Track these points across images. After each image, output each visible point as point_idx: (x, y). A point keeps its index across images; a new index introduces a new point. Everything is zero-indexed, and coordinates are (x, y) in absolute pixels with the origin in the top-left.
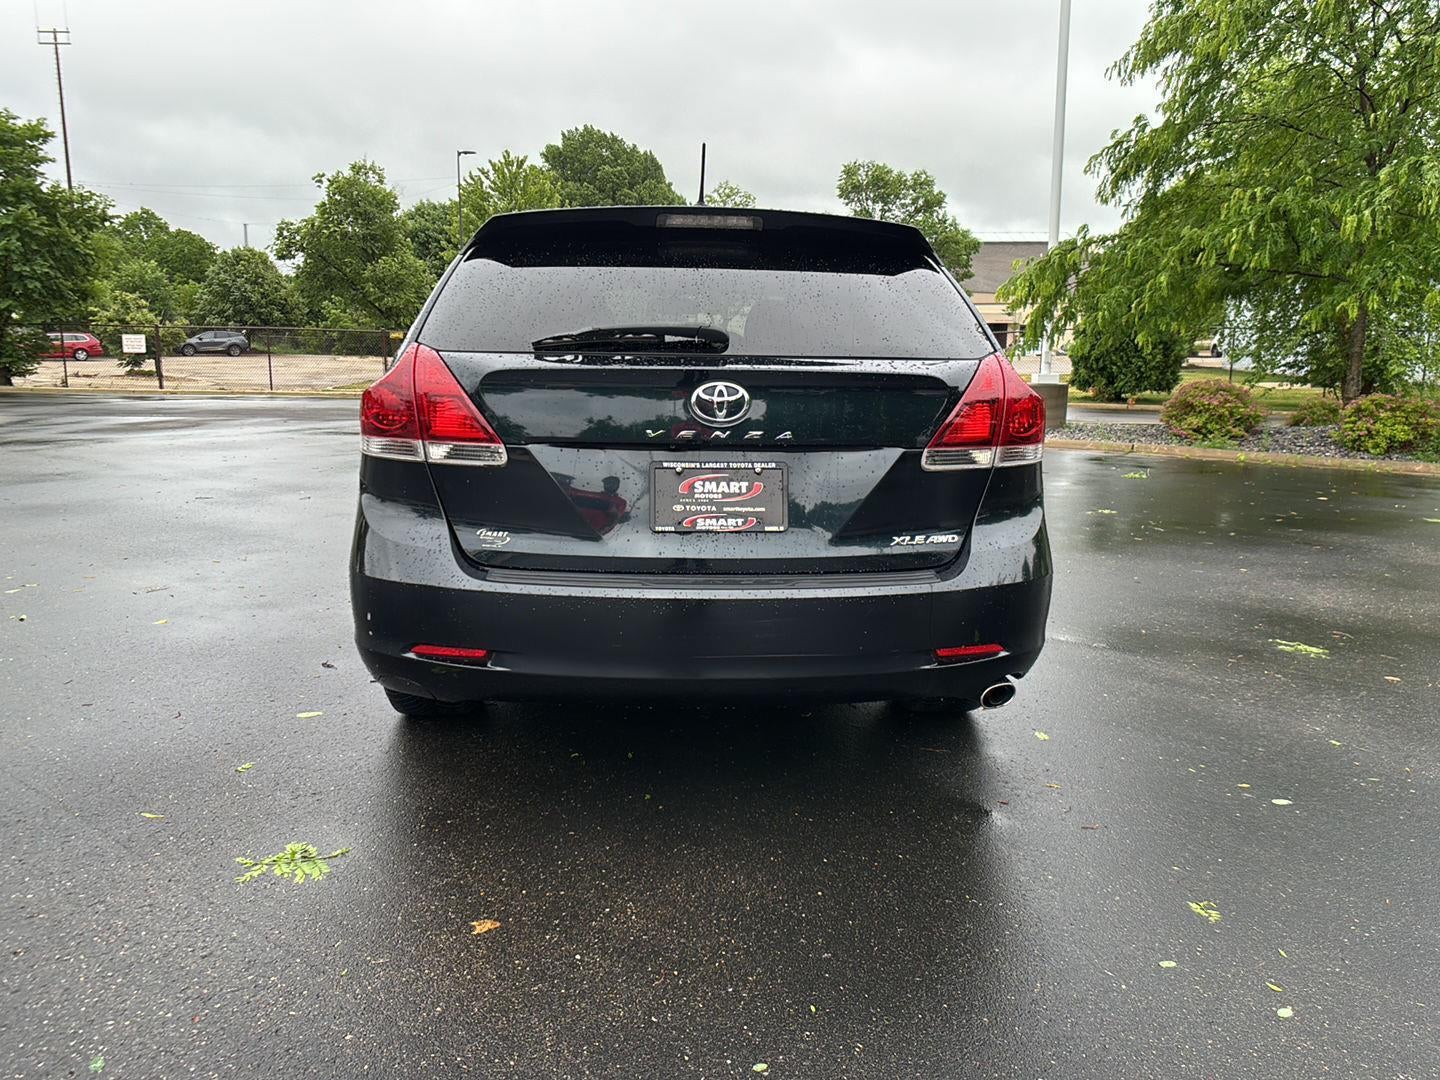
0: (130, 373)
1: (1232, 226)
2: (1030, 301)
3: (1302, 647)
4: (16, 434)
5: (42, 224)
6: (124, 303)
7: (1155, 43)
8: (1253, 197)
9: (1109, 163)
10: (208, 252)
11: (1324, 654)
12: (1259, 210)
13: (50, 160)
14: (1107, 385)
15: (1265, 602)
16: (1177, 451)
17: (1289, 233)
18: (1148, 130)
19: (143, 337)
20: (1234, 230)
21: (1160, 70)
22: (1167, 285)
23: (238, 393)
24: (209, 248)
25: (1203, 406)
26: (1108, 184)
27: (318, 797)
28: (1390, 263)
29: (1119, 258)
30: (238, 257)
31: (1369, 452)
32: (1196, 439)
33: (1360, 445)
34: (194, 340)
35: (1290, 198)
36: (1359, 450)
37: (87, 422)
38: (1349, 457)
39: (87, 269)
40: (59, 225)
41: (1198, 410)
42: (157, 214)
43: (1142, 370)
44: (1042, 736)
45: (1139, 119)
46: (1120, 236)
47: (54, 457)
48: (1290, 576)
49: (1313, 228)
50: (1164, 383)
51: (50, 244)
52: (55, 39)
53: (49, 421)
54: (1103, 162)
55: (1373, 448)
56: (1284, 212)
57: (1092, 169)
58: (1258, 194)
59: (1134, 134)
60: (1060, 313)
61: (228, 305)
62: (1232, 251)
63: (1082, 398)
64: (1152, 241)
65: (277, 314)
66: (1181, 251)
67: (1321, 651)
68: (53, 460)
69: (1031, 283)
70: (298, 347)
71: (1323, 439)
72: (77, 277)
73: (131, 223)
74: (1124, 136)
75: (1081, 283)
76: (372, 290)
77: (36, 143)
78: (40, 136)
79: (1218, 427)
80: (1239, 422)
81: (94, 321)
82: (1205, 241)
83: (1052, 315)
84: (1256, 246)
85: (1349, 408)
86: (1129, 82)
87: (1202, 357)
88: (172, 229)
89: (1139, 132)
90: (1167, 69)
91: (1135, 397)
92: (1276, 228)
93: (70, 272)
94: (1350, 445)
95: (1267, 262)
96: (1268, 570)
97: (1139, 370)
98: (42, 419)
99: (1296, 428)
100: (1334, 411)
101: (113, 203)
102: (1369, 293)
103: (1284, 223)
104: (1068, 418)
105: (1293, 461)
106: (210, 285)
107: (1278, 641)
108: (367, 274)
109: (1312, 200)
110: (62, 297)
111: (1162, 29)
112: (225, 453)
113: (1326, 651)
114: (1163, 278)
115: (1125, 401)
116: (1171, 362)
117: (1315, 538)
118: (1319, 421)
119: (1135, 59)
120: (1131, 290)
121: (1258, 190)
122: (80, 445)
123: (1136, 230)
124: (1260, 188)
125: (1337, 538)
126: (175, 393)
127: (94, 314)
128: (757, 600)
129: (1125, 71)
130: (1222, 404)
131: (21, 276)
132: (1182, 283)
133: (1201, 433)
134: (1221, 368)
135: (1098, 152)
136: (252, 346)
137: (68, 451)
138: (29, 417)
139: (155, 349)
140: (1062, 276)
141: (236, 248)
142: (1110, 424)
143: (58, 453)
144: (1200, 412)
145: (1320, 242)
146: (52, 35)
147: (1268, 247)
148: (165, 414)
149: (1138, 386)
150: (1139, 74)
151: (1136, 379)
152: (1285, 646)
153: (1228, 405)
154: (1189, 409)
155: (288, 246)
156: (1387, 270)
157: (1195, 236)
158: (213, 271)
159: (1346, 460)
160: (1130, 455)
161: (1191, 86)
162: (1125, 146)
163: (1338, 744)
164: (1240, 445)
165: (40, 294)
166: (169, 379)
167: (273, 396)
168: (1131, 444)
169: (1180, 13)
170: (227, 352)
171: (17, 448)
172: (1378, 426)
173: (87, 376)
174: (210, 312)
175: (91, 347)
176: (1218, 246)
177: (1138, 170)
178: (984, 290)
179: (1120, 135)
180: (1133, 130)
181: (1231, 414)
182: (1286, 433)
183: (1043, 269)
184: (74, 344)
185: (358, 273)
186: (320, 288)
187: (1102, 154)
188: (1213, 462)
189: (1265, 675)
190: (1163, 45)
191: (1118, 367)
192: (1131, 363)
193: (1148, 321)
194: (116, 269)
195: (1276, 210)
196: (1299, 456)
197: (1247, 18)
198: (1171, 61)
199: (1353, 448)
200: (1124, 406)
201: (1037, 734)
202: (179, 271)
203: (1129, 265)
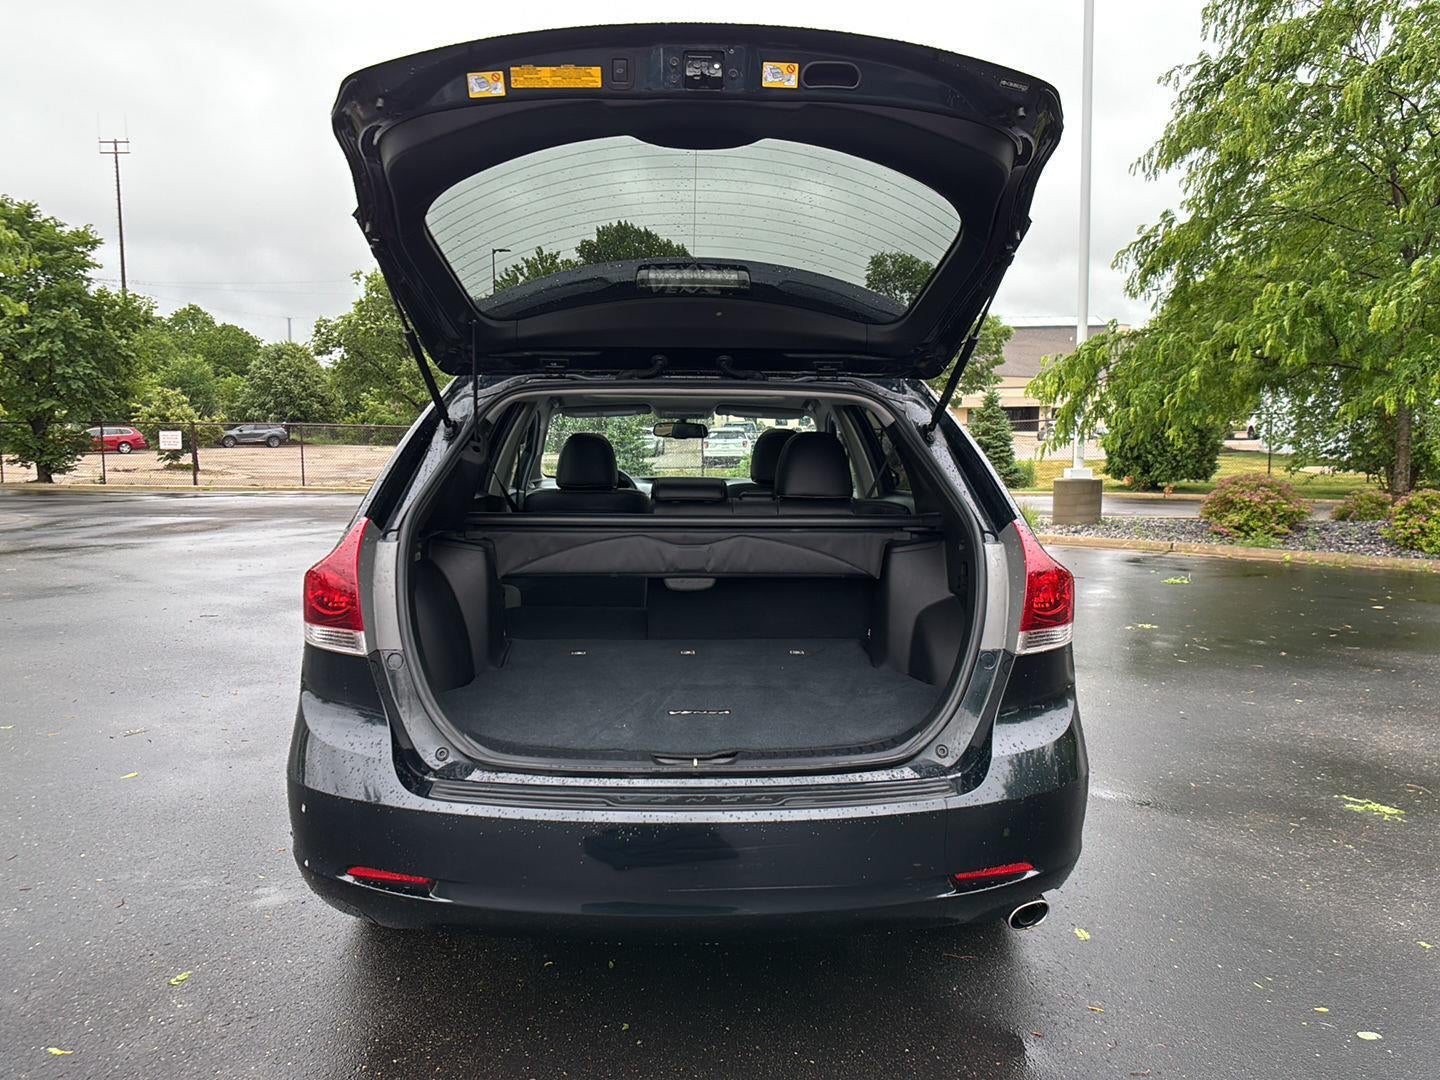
0: (169, 467)
1: (1265, 322)
2: (1060, 396)
3: (1375, 806)
4: (40, 540)
5: (86, 326)
6: (165, 399)
7: (1179, 139)
8: (1286, 291)
9: (1136, 257)
10: (252, 345)
11: (1400, 815)
12: (1292, 304)
13: (97, 266)
14: (1142, 474)
15: (1325, 743)
16: (1219, 549)
17: (1325, 327)
18: (1175, 225)
19: (179, 433)
20: (1269, 326)
21: (1185, 165)
22: (1200, 379)
23: (270, 489)
24: (254, 341)
25: (1244, 502)
26: (1136, 279)
27: (252, 1023)
28: (1429, 357)
29: (1151, 351)
30: (280, 352)
31: (1423, 551)
32: (1238, 537)
33: (1412, 544)
34: (234, 432)
35: (1325, 293)
36: (1412, 548)
37: (117, 523)
38: (1402, 556)
39: (129, 369)
40: (103, 328)
41: (1238, 507)
42: (203, 310)
43: (1178, 458)
44: (1083, 935)
45: (1165, 214)
46: (1151, 331)
47: (69, 567)
48: (1350, 709)
49: (1350, 323)
50: (1201, 472)
51: (93, 347)
52: (116, 149)
53: (77, 523)
54: (1130, 257)
55: (1427, 546)
56: (1320, 307)
57: (1120, 263)
58: (1291, 289)
59: (1161, 229)
60: (1091, 407)
61: (270, 398)
62: (1268, 347)
63: (1117, 487)
64: (1184, 335)
65: (316, 406)
66: (1214, 345)
67: (1396, 811)
68: (68, 570)
69: (1060, 378)
70: (336, 437)
71: (1372, 537)
72: (119, 377)
73: (179, 319)
74: (1151, 231)
75: (1112, 377)
76: (406, 384)
77: (84, 250)
78: (89, 243)
79: (1260, 524)
80: (1282, 519)
81: (136, 417)
82: (1239, 336)
83: (1083, 410)
84: (1292, 341)
85: (1399, 505)
86: (1153, 176)
87: (1237, 439)
88: (218, 324)
89: (1166, 226)
90: (1192, 163)
91: (1172, 486)
92: (1312, 322)
93: (112, 372)
94: (1402, 542)
95: (1304, 359)
96: (1326, 701)
97: (1175, 459)
98: (71, 521)
99: (1342, 523)
100: (1382, 505)
101: (155, 305)
102: (1406, 388)
103: (1320, 318)
104: (1103, 511)
105: (1342, 561)
106: (252, 378)
107: (1345, 797)
108: (402, 369)
109: (1348, 293)
110: (104, 396)
111: (1185, 127)
112: (242, 561)
113: (1402, 812)
114: (1194, 373)
115: (1161, 489)
116: (1207, 450)
117: (1375, 658)
118: (1366, 515)
119: (1160, 154)
120: (1163, 385)
121: (1291, 285)
122: (101, 552)
123: (1167, 322)
124: (1293, 283)
125: (1399, 658)
126: (208, 490)
127: (137, 410)
128: (741, 823)
129: (1150, 166)
130: (1264, 501)
131: (64, 378)
132: (1216, 376)
133: (1242, 531)
134: (1258, 451)
135: (1126, 248)
136: (291, 437)
137: (87, 559)
138: (58, 519)
139: (191, 443)
140: (1092, 372)
141: (278, 342)
142: (1147, 518)
143: (76, 562)
144: (1241, 509)
145: (1359, 337)
146: (113, 145)
147: (1304, 343)
148: (193, 514)
149: (1174, 474)
150: (1164, 170)
151: (1173, 468)
152: (1354, 805)
153: (1270, 501)
154: (1229, 506)
155: (326, 342)
156: (1427, 364)
157: (1228, 331)
158: (255, 365)
159: (1399, 560)
160: (1169, 555)
161: (1216, 183)
162: (1152, 240)
163: (1429, 946)
164: (1284, 543)
165: (83, 393)
166: (204, 472)
167: (304, 492)
168: (1170, 543)
169: (1203, 110)
170: (267, 444)
171: (37, 556)
172: (1431, 523)
173: (127, 471)
174: (252, 404)
175: (134, 440)
176: (1253, 342)
177: (1167, 264)
178: (1015, 373)
179: (1147, 229)
180: (1160, 225)
181: (1274, 511)
182: (1333, 530)
183: (1072, 363)
184: (118, 438)
185: (394, 368)
186: (357, 383)
187: (1128, 249)
188: (1257, 563)
189: (1334, 845)
190: (1187, 143)
191: (1154, 455)
192: (1165, 451)
193: (1181, 415)
194: (165, 363)
195: (1310, 304)
196: (1348, 556)
197: (1272, 116)
198: (1196, 155)
199: (1406, 546)
200: (1160, 495)
201: (1076, 931)
202: (225, 364)
203: (1161, 359)
